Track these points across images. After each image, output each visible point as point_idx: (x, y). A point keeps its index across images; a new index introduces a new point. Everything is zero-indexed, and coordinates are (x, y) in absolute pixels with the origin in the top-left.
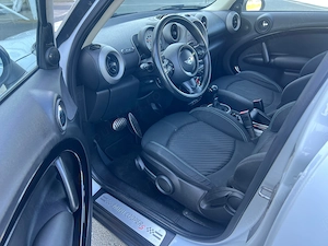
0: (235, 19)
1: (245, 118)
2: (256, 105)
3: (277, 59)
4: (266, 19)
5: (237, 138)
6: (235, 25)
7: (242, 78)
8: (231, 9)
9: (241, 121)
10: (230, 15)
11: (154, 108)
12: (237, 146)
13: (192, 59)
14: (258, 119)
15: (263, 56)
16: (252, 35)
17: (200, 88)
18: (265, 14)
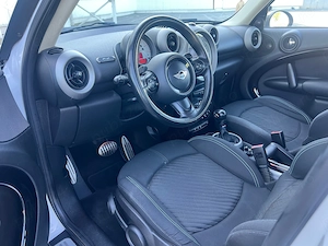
0: (255, 35)
1: (258, 154)
2: (275, 138)
3: (306, 84)
4: (292, 36)
5: (245, 180)
6: (255, 42)
7: (262, 104)
8: (251, 24)
9: (253, 158)
10: (249, 31)
11: (151, 132)
12: (244, 191)
13: (186, 73)
14: (276, 156)
15: (289, 80)
16: (276, 54)
17: (195, 111)
18: (292, 31)
